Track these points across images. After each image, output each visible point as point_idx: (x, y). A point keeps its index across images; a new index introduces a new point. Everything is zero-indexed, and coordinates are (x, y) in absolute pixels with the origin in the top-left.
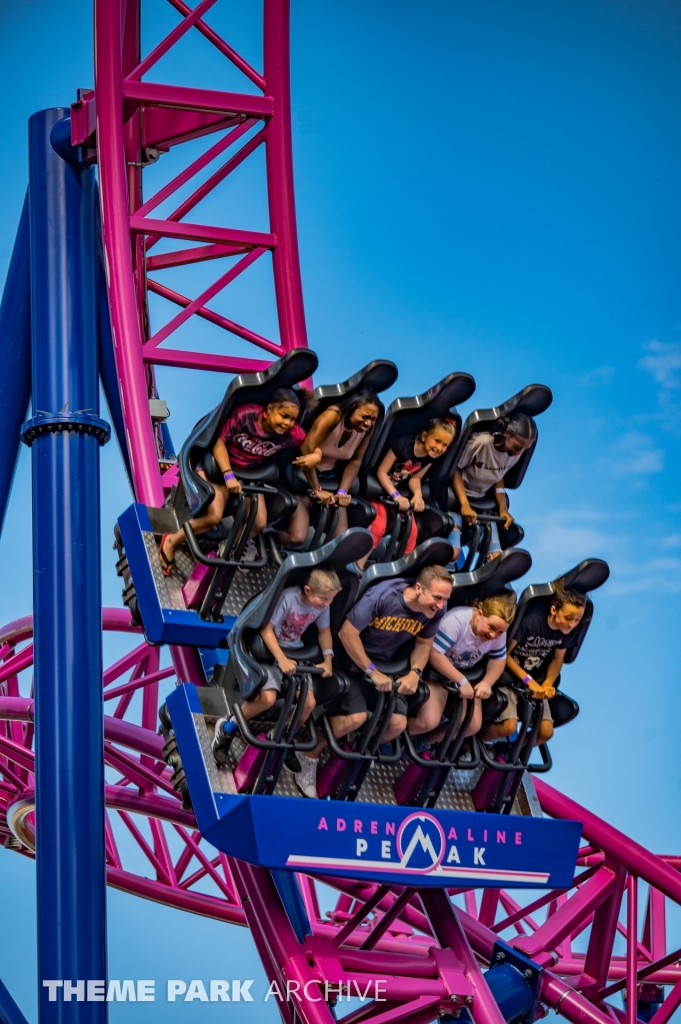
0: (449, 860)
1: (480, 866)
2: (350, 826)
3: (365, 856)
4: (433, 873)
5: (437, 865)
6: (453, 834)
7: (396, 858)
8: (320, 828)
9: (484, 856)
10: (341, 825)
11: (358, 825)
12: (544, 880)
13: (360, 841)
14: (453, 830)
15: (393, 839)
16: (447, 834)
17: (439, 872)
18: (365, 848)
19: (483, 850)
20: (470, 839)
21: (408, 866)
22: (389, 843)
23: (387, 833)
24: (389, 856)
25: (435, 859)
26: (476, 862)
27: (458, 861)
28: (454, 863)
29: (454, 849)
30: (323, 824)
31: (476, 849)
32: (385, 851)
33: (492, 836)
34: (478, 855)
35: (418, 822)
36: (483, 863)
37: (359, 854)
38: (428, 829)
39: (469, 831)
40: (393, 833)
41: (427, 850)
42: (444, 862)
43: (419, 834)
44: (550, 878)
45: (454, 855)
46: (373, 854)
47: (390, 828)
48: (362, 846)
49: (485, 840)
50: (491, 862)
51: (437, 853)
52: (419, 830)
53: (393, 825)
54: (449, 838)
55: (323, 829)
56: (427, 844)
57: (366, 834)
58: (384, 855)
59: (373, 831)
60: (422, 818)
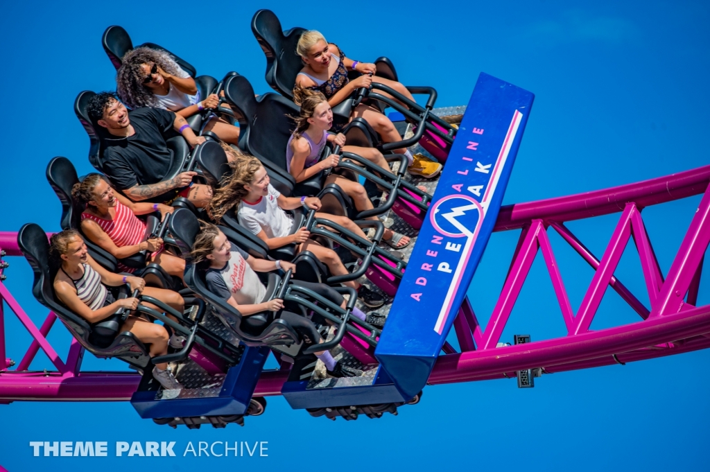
0: (479, 194)
1: (491, 170)
2: (425, 273)
3: (454, 267)
4: (485, 211)
5: (479, 206)
6: (457, 187)
7: (463, 241)
8: (419, 300)
9: (484, 165)
10: (422, 281)
11: (426, 267)
12: (520, 116)
13: (440, 268)
14: (454, 186)
15: (446, 239)
16: (457, 192)
17: (485, 205)
18: (447, 265)
19: (479, 164)
20: (466, 173)
21: (472, 231)
22: (449, 244)
23: (440, 243)
24: (459, 246)
25: (474, 206)
26: (487, 172)
27: (481, 187)
28: (482, 191)
29: (470, 189)
30: (416, 297)
31: (477, 169)
32: (454, 248)
33: (470, 153)
34: (482, 168)
35: (438, 216)
36: (489, 166)
37: (450, 271)
38: (446, 208)
39: (459, 172)
40: (442, 238)
41: (464, 212)
42: (479, 199)
43: (449, 217)
44: (519, 110)
45: (475, 190)
46: (453, 259)
47: (437, 240)
48: (444, 267)
49: (471, 160)
50: (491, 159)
52: (445, 215)
53: (434, 237)
54: (460, 191)
55: (420, 297)
56: (459, 211)
57: (435, 262)
58: (457, 250)
59: (435, 255)
60: (437, 211)
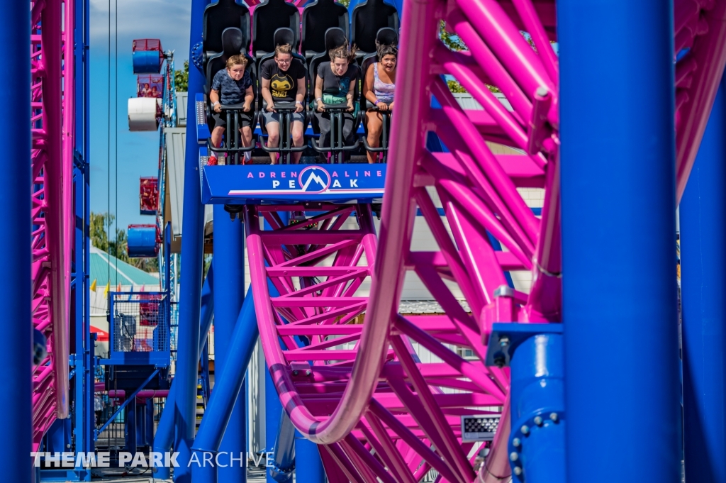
0: (334, 186)
1: (354, 187)
2: (268, 175)
3: (277, 188)
4: (324, 193)
5: (326, 189)
6: (335, 174)
7: (298, 187)
8: (249, 177)
9: (356, 183)
10: (262, 175)
11: (273, 175)
13: (274, 182)
14: (335, 172)
15: (296, 179)
16: (331, 175)
17: (328, 192)
18: (278, 184)
19: (356, 181)
20: (346, 175)
21: (307, 191)
22: (294, 181)
23: (292, 177)
24: (294, 187)
25: (325, 186)
26: (352, 186)
27: (340, 186)
28: (337, 187)
29: (336, 181)
30: (250, 175)
31: (351, 181)
32: (291, 183)
33: (362, 174)
34: (353, 183)
35: (311, 170)
36: (356, 186)
37: (274, 187)
39: (346, 172)
40: (296, 176)
41: (319, 182)
42: (331, 187)
43: (312, 176)
45: (337, 183)
46: (284, 185)
47: (293, 175)
48: (276, 183)
49: (357, 175)
50: (360, 186)
51: (326, 183)
52: (313, 174)
53: (296, 173)
54: (333, 176)
55: (250, 178)
56: (318, 180)
57: (278, 178)
58: (291, 186)
59: (283, 177)
60: (314, 168)
